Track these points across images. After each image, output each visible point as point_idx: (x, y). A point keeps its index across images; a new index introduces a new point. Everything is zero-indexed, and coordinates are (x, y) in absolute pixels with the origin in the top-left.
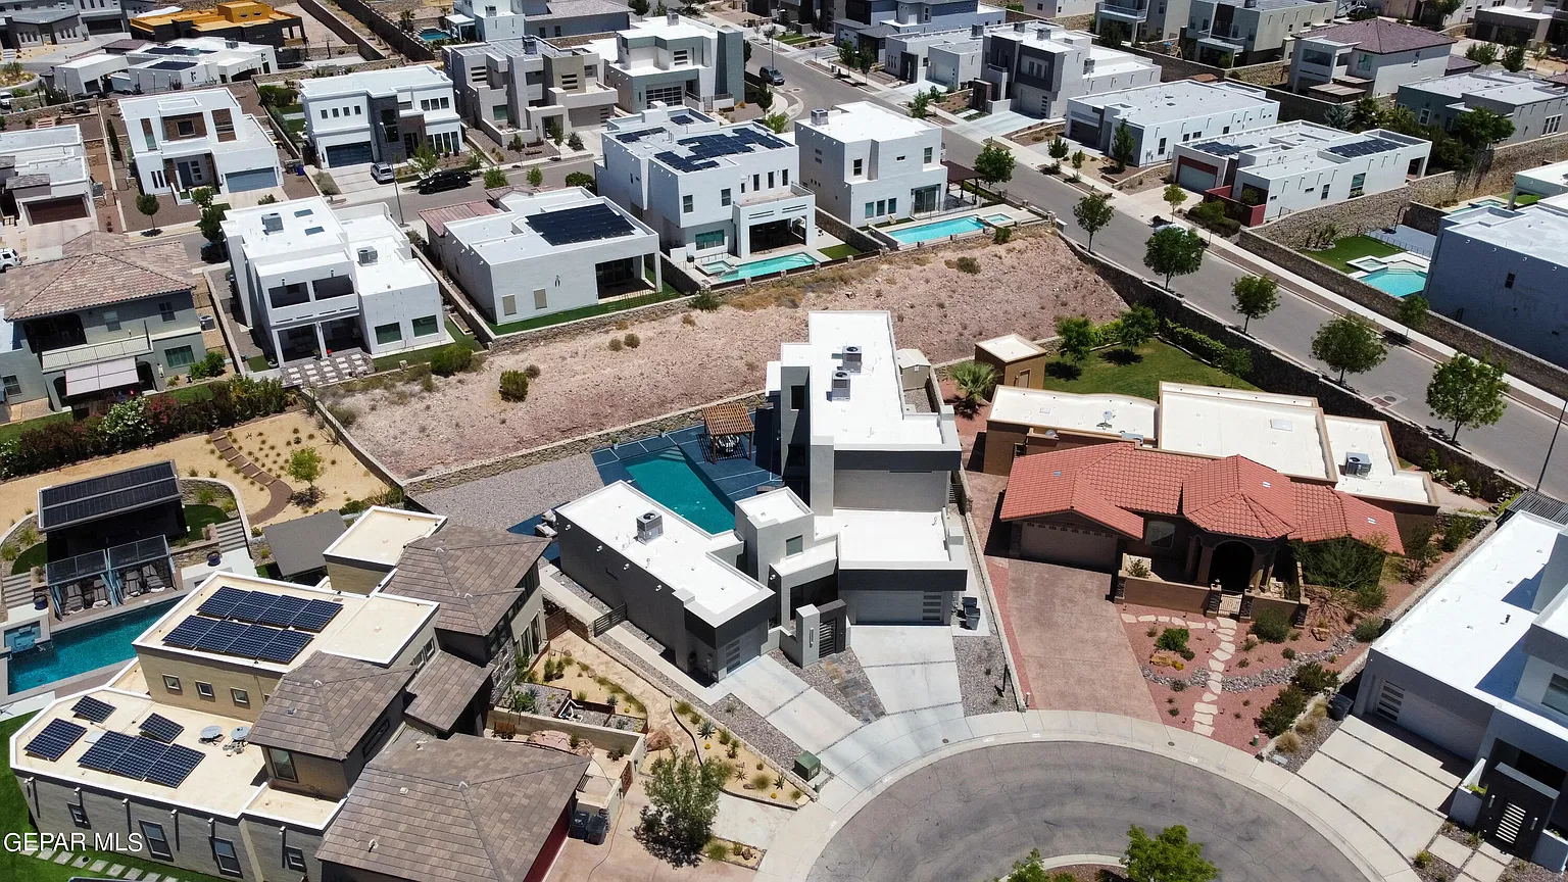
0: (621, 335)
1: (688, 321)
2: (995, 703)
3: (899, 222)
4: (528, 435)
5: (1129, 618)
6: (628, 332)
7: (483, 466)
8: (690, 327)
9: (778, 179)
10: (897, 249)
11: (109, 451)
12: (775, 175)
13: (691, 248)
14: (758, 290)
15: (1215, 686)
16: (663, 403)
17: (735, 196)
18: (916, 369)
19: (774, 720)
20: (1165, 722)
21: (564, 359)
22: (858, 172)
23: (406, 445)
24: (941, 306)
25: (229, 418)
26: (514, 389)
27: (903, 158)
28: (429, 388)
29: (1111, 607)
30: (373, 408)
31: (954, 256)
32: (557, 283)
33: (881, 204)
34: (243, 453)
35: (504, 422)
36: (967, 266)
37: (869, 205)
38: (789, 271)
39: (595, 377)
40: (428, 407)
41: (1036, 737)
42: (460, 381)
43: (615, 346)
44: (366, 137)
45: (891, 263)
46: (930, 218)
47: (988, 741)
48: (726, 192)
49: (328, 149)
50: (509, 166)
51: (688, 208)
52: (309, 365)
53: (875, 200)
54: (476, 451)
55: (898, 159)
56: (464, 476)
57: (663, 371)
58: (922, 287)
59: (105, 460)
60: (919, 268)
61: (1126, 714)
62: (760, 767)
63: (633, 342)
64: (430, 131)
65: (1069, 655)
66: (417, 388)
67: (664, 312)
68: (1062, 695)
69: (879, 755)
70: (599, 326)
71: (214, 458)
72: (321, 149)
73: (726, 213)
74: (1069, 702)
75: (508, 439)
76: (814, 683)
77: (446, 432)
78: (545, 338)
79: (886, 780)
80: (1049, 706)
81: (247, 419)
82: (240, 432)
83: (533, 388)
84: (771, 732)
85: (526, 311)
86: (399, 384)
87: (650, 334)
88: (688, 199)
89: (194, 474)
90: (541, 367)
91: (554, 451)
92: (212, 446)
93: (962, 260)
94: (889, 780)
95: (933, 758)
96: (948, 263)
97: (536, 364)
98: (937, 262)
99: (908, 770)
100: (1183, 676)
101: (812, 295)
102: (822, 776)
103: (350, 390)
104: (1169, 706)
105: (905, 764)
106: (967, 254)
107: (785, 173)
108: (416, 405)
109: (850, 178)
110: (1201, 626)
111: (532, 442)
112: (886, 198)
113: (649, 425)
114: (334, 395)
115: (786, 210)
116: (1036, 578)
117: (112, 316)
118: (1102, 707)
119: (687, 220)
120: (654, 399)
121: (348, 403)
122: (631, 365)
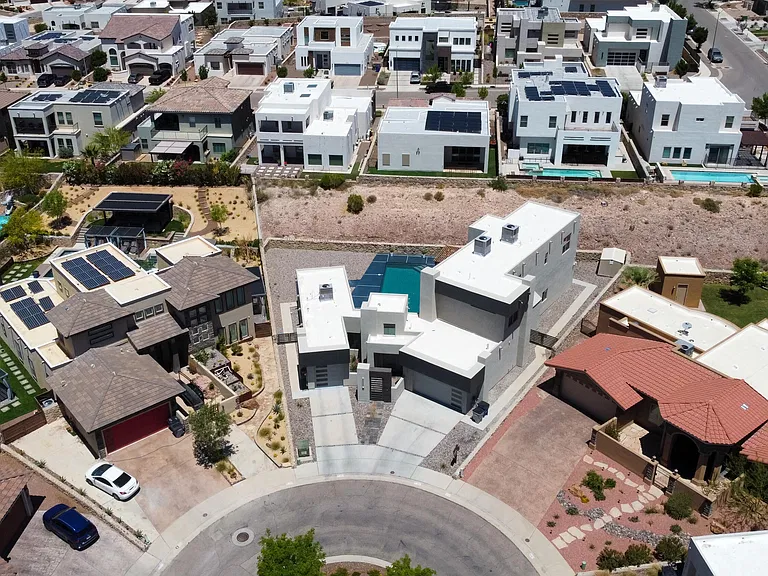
0: (434, 191)
1: (481, 193)
2: (443, 466)
3: (688, 166)
4: (348, 233)
5: (588, 459)
6: (441, 191)
7: (312, 243)
8: (480, 198)
9: (603, 118)
10: (662, 182)
11: (154, 184)
12: (600, 115)
13: (523, 151)
14: (541, 186)
15: (599, 524)
16: (436, 238)
17: (559, 122)
18: (611, 263)
19: (315, 421)
20: (540, 527)
21: (394, 196)
22: (664, 123)
23: (283, 220)
24: (671, 228)
25: (212, 183)
26: (355, 206)
27: (702, 120)
28: (313, 194)
29: (585, 448)
30: (279, 197)
31: (703, 196)
32: (418, 152)
33: (677, 151)
34: (208, 202)
35: (340, 222)
36: (711, 206)
37: (667, 149)
38: (567, 178)
39: (405, 211)
40: (306, 203)
41: (447, 495)
42: (331, 194)
43: (428, 197)
44: (417, 55)
45: (652, 190)
46: (715, 168)
47: (416, 484)
48: (553, 119)
49: (395, 59)
50: (489, 86)
51: (524, 124)
52: (272, 167)
53: (673, 145)
54: (316, 233)
55: (698, 119)
56: (301, 245)
57: (448, 218)
58: (665, 211)
59: (151, 187)
60: (670, 198)
61: (518, 510)
62: (283, 439)
63: (439, 197)
64: (454, 57)
65: (522, 462)
66: (307, 191)
67: (471, 184)
68: (491, 481)
69: (349, 462)
70: (426, 183)
71: (194, 200)
72: (391, 59)
73: (550, 133)
74: (491, 487)
75: (337, 232)
76: (356, 412)
77: (309, 220)
78: (391, 182)
79: (339, 476)
80: (476, 484)
81: (219, 185)
82: (212, 190)
83: (367, 208)
84: (308, 426)
85: (396, 165)
86: (300, 187)
87: (453, 195)
88: (524, 118)
89: (181, 205)
90: (378, 198)
91: (355, 246)
92: (197, 194)
93: (708, 200)
94: (341, 477)
95: (376, 478)
96: (696, 201)
97: (376, 195)
98: (688, 198)
99: (356, 477)
100: (581, 507)
101: (576, 197)
102: (310, 458)
103: (275, 183)
104: (553, 520)
105: (358, 473)
106: (715, 198)
107: (609, 114)
108: (302, 200)
109: (657, 128)
110: (634, 485)
111: (349, 238)
112: (683, 146)
113: (417, 247)
114: (265, 184)
115: (593, 139)
116: (556, 413)
117: (193, 119)
118: (509, 499)
119: (520, 132)
120: (432, 234)
121: (268, 191)
122: (432, 210)
